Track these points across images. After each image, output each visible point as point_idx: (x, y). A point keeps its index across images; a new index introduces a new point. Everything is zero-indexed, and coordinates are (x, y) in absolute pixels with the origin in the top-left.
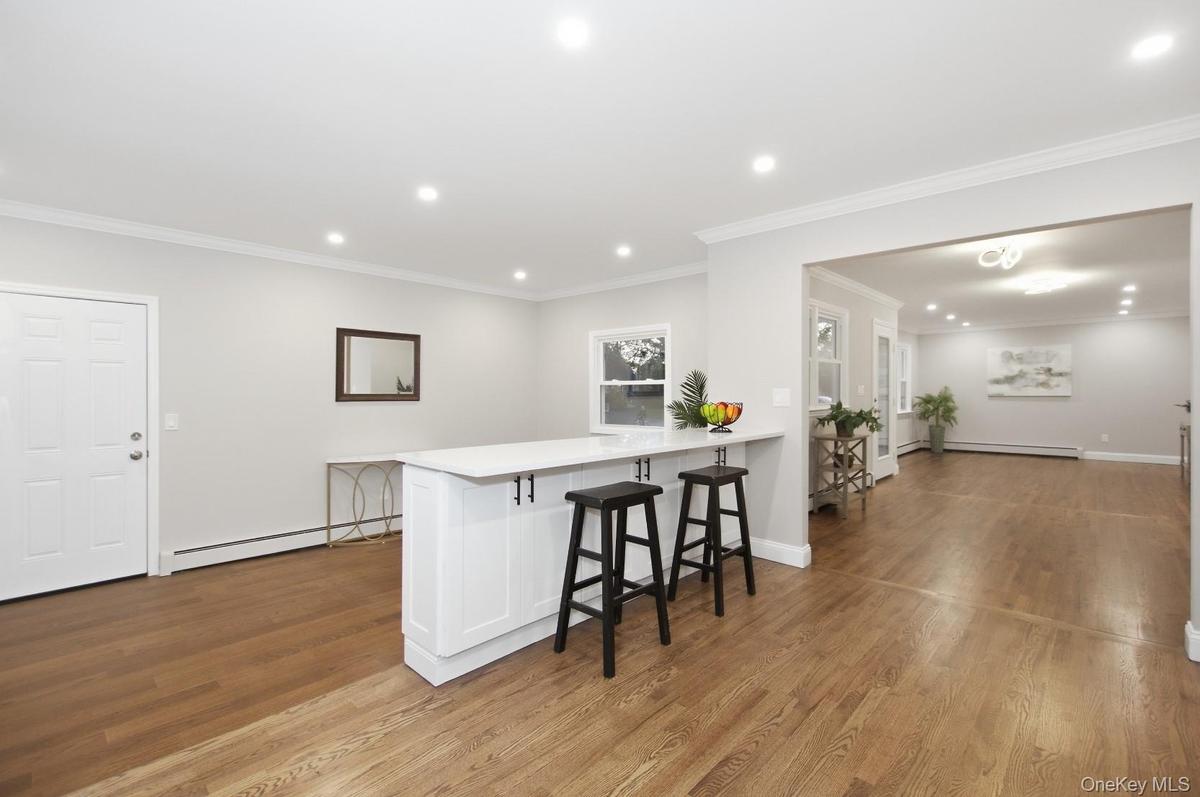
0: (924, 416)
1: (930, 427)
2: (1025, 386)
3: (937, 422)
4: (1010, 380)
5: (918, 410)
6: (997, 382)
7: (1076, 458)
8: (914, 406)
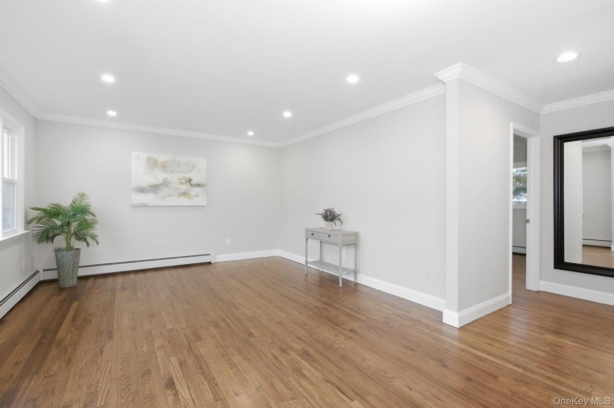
0: (46, 236)
1: (57, 251)
2: (170, 196)
3: (68, 244)
4: (155, 188)
5: (37, 228)
6: (142, 190)
7: (210, 263)
8: (28, 222)
